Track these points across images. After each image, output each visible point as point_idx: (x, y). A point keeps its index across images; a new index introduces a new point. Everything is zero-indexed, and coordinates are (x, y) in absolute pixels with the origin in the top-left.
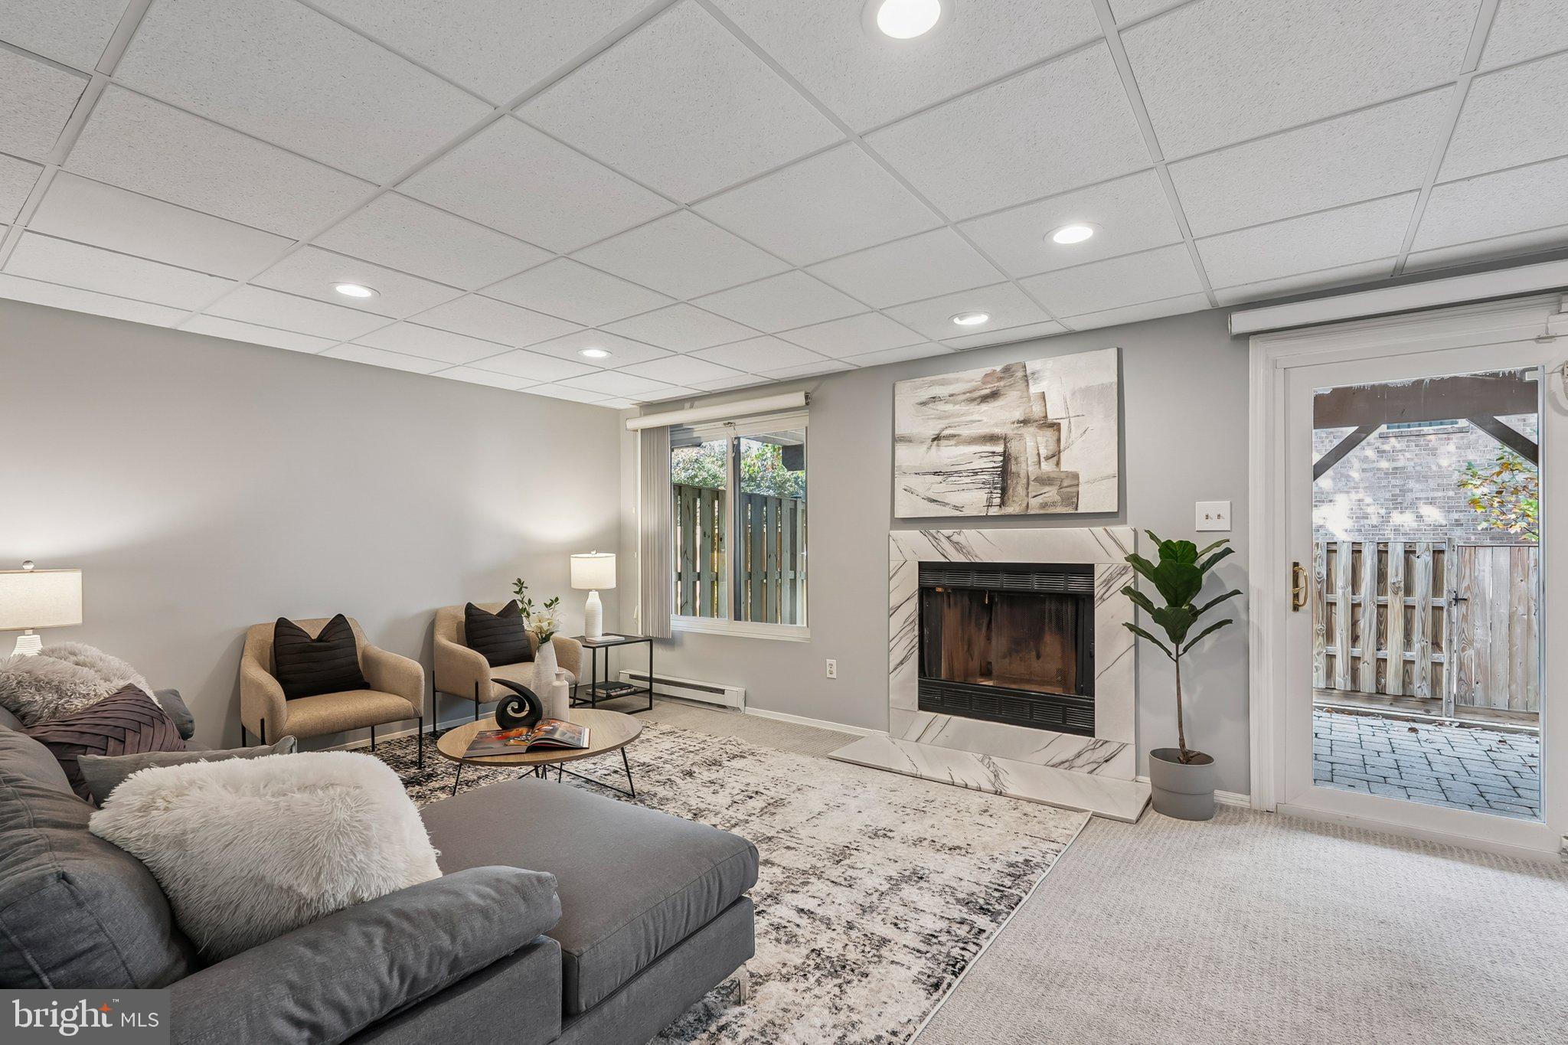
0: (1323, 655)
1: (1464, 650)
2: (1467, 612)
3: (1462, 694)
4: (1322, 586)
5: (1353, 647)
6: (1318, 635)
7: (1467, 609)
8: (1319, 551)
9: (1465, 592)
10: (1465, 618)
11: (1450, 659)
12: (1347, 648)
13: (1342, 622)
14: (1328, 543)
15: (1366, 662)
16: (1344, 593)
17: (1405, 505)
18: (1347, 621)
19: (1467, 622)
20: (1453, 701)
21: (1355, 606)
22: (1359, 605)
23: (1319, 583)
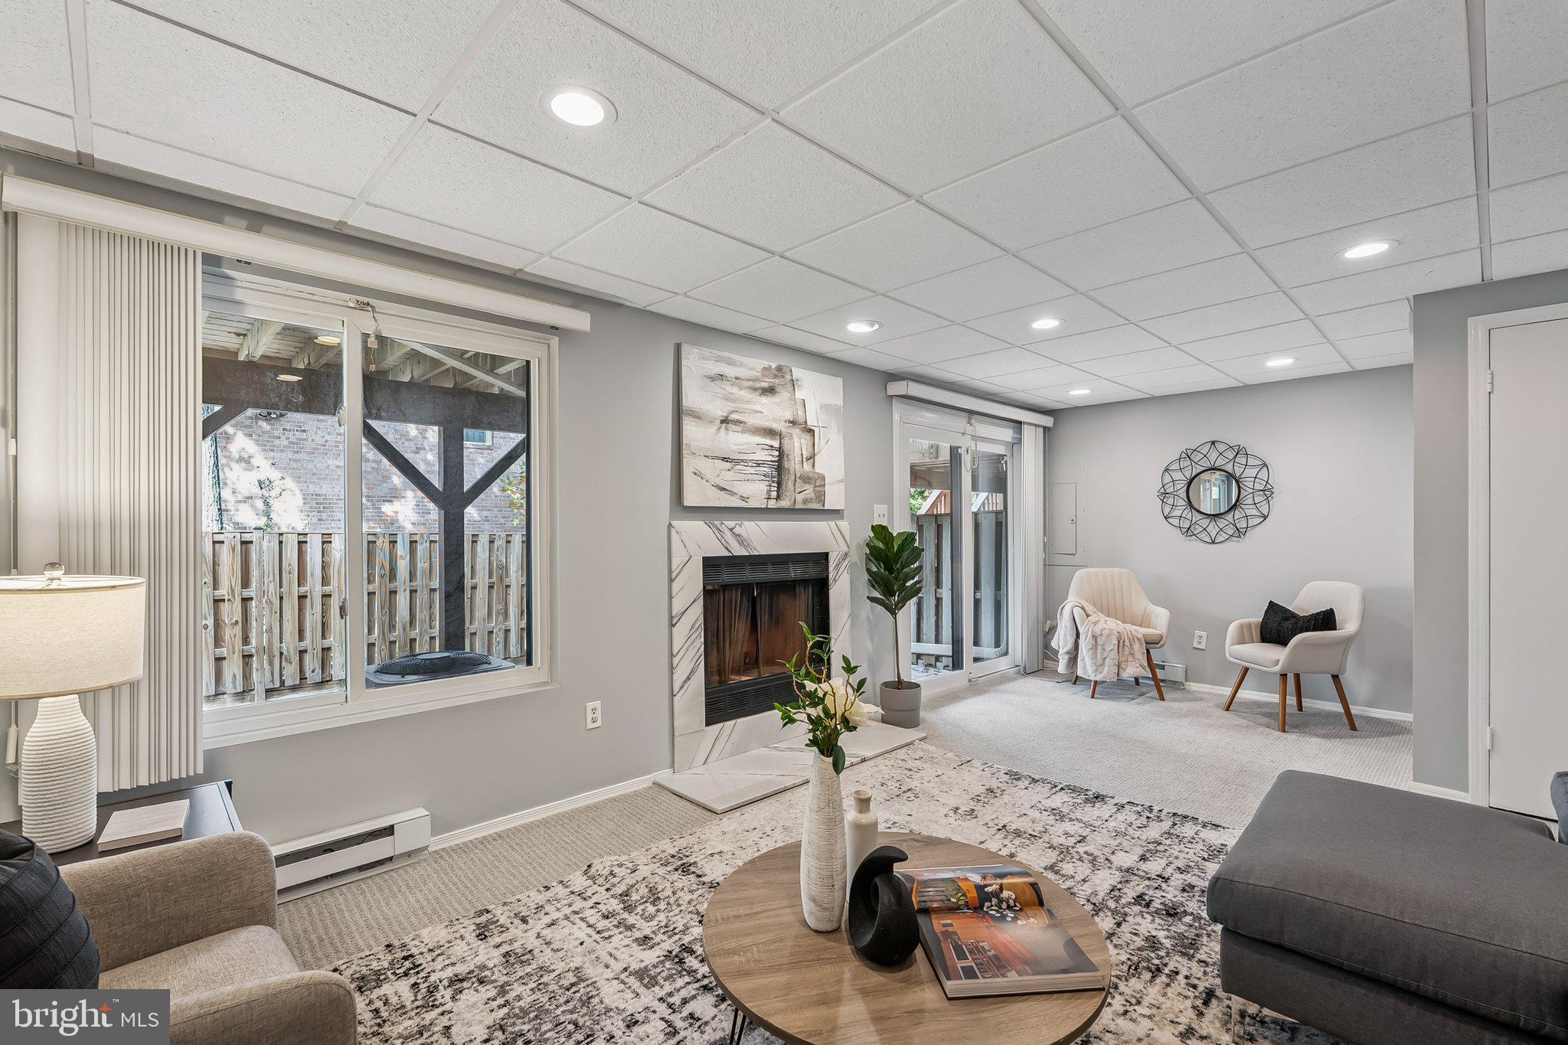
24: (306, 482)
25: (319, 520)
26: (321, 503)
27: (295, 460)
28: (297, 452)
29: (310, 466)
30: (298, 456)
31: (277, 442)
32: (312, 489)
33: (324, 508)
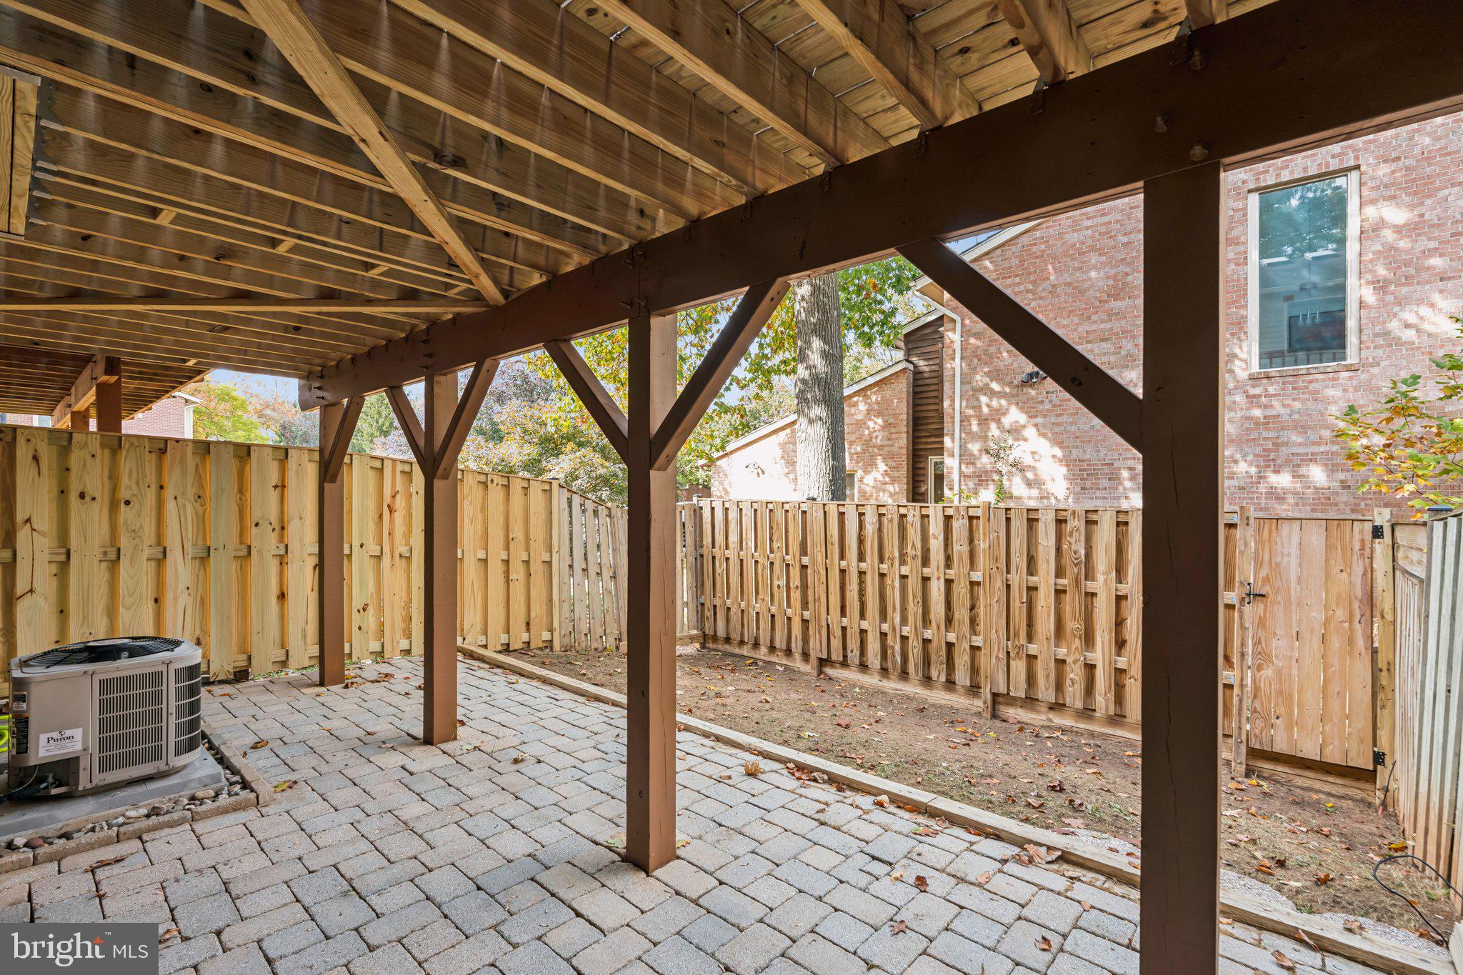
0: (1081, 663)
1: (1259, 668)
2: (1265, 615)
3: (1257, 731)
4: (1079, 569)
5: (1119, 655)
6: (1075, 636)
7: (1265, 611)
8: (1076, 523)
9: (1263, 585)
10: (1261, 622)
11: (1242, 680)
12: (1110, 655)
13: (1104, 622)
14: (1087, 512)
15: (1133, 677)
16: (1106, 581)
17: (1279, 462)
18: (1110, 619)
19: (1265, 628)
20: (1244, 741)
21: (1120, 599)
22: (1125, 597)
23: (1076, 565)
24: (1068, 447)
25: (1082, 489)
26: (1084, 470)
27: (1058, 424)
28: (1060, 415)
29: (1073, 428)
30: (1060, 420)
31: (1040, 407)
32: (1075, 454)
33: (1088, 475)
